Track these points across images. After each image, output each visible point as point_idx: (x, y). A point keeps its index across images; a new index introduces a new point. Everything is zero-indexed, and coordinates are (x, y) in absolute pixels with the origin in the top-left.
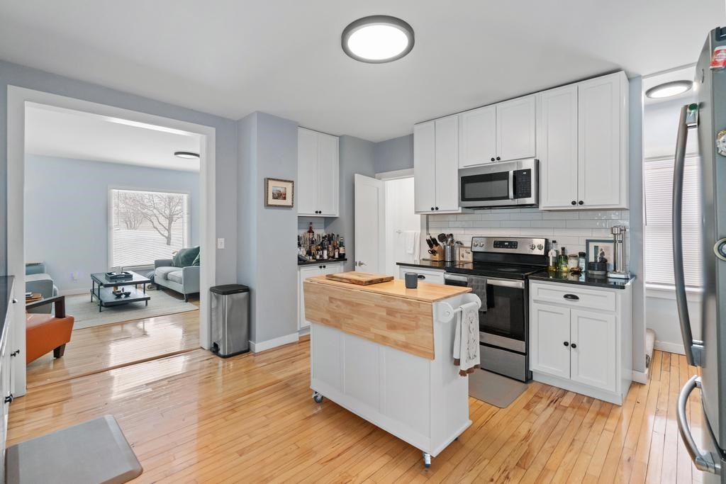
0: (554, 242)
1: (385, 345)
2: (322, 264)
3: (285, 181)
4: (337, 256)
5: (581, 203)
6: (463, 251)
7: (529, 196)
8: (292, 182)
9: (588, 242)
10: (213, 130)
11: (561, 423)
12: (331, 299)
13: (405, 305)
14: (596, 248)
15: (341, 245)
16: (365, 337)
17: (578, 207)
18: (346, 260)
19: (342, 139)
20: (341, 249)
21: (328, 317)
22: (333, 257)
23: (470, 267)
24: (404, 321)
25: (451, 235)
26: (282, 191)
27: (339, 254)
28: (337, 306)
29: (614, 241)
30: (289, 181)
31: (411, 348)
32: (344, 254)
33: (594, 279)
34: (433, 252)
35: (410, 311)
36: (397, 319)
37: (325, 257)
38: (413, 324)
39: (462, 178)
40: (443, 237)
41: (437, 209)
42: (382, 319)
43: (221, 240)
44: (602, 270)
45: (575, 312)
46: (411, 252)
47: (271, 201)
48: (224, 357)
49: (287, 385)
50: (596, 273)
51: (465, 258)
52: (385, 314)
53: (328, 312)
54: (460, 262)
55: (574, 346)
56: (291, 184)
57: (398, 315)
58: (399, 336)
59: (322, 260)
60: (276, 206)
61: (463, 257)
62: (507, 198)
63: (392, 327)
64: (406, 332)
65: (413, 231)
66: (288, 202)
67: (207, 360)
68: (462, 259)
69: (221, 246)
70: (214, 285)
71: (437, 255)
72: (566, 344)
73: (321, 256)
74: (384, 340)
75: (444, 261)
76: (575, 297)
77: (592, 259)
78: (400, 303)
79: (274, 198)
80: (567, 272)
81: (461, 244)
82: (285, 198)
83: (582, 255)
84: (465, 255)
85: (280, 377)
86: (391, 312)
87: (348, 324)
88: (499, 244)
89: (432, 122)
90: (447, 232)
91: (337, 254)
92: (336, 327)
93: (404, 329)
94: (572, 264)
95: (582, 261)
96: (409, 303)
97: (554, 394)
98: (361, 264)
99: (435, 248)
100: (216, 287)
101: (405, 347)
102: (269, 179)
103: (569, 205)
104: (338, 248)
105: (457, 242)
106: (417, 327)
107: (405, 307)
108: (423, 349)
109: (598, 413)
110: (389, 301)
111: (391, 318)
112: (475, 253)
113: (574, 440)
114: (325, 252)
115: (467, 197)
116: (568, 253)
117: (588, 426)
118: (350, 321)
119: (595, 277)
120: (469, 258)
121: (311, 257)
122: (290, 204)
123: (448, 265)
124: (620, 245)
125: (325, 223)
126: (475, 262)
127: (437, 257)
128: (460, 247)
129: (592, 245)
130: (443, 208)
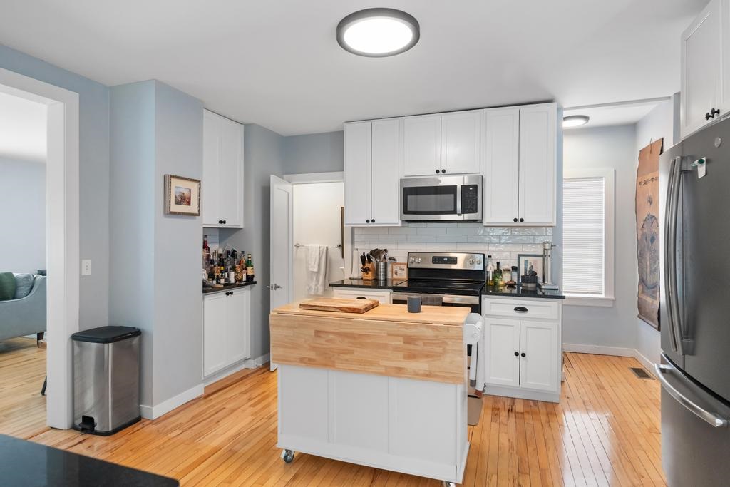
0: (490, 257)
1: (400, 377)
2: (229, 291)
3: (191, 180)
4: (244, 279)
5: (522, 220)
6: (396, 268)
7: (476, 211)
8: (199, 181)
9: (519, 256)
10: (77, 95)
11: (528, 428)
12: (318, 333)
13: (430, 331)
14: (526, 261)
15: (249, 264)
16: (372, 372)
17: (519, 224)
18: (255, 282)
19: (248, 129)
20: (249, 269)
21: (312, 355)
22: (241, 280)
23: (405, 285)
24: (427, 348)
25: (386, 250)
26: (186, 193)
27: (247, 276)
28: (327, 341)
29: (543, 256)
30: (196, 181)
31: (437, 376)
32: (253, 276)
33: (527, 291)
34: (366, 270)
35: (436, 337)
36: (419, 347)
37: (232, 280)
38: (439, 350)
39: (405, 188)
40: (376, 253)
41: (373, 221)
42: (396, 349)
43: (87, 263)
44: (534, 283)
45: (524, 323)
46: (315, 270)
47: (175, 208)
48: (106, 434)
49: (232, 453)
50: (529, 285)
51: (400, 274)
52: (402, 343)
53: (313, 348)
54: (393, 280)
55: (524, 355)
56: (196, 185)
57: (420, 343)
58: (421, 365)
59: (228, 285)
60: (179, 214)
61: (396, 274)
62: (454, 212)
63: (411, 356)
64: (430, 359)
65: (318, 245)
66: (193, 208)
67: (80, 442)
68: (395, 276)
69: (87, 272)
70: (77, 330)
71: (370, 273)
72: (517, 354)
73: (226, 280)
74: (399, 372)
75: (376, 280)
76: (523, 309)
77: (522, 273)
78: (424, 329)
79: (177, 203)
80: (504, 286)
81: (394, 260)
82: (189, 204)
83: (515, 269)
84: (399, 272)
85: (215, 443)
86: (409, 340)
87: (347, 360)
88: (437, 260)
89: (368, 123)
90: (381, 247)
91: (244, 275)
92: (325, 365)
93: (427, 356)
94: (506, 278)
95: (515, 274)
96: (436, 328)
97: (506, 404)
98: (277, 287)
99: (368, 265)
100: (80, 332)
101: (429, 376)
102: (172, 176)
103: (510, 221)
104: (246, 269)
105: (390, 259)
106: (445, 351)
107: (429, 333)
108: (451, 375)
109: (548, 414)
110: (407, 329)
111: (411, 347)
112: (410, 270)
113: (545, 440)
114: (232, 274)
115: (409, 209)
116: (502, 267)
117: (547, 426)
118: (348, 357)
119: (529, 289)
120: (404, 275)
121: (215, 282)
122: (196, 212)
123: (382, 283)
124: (547, 260)
125: (220, 236)
126: (410, 280)
127: (370, 275)
128: (393, 263)
129: (523, 259)
130: (380, 221)
